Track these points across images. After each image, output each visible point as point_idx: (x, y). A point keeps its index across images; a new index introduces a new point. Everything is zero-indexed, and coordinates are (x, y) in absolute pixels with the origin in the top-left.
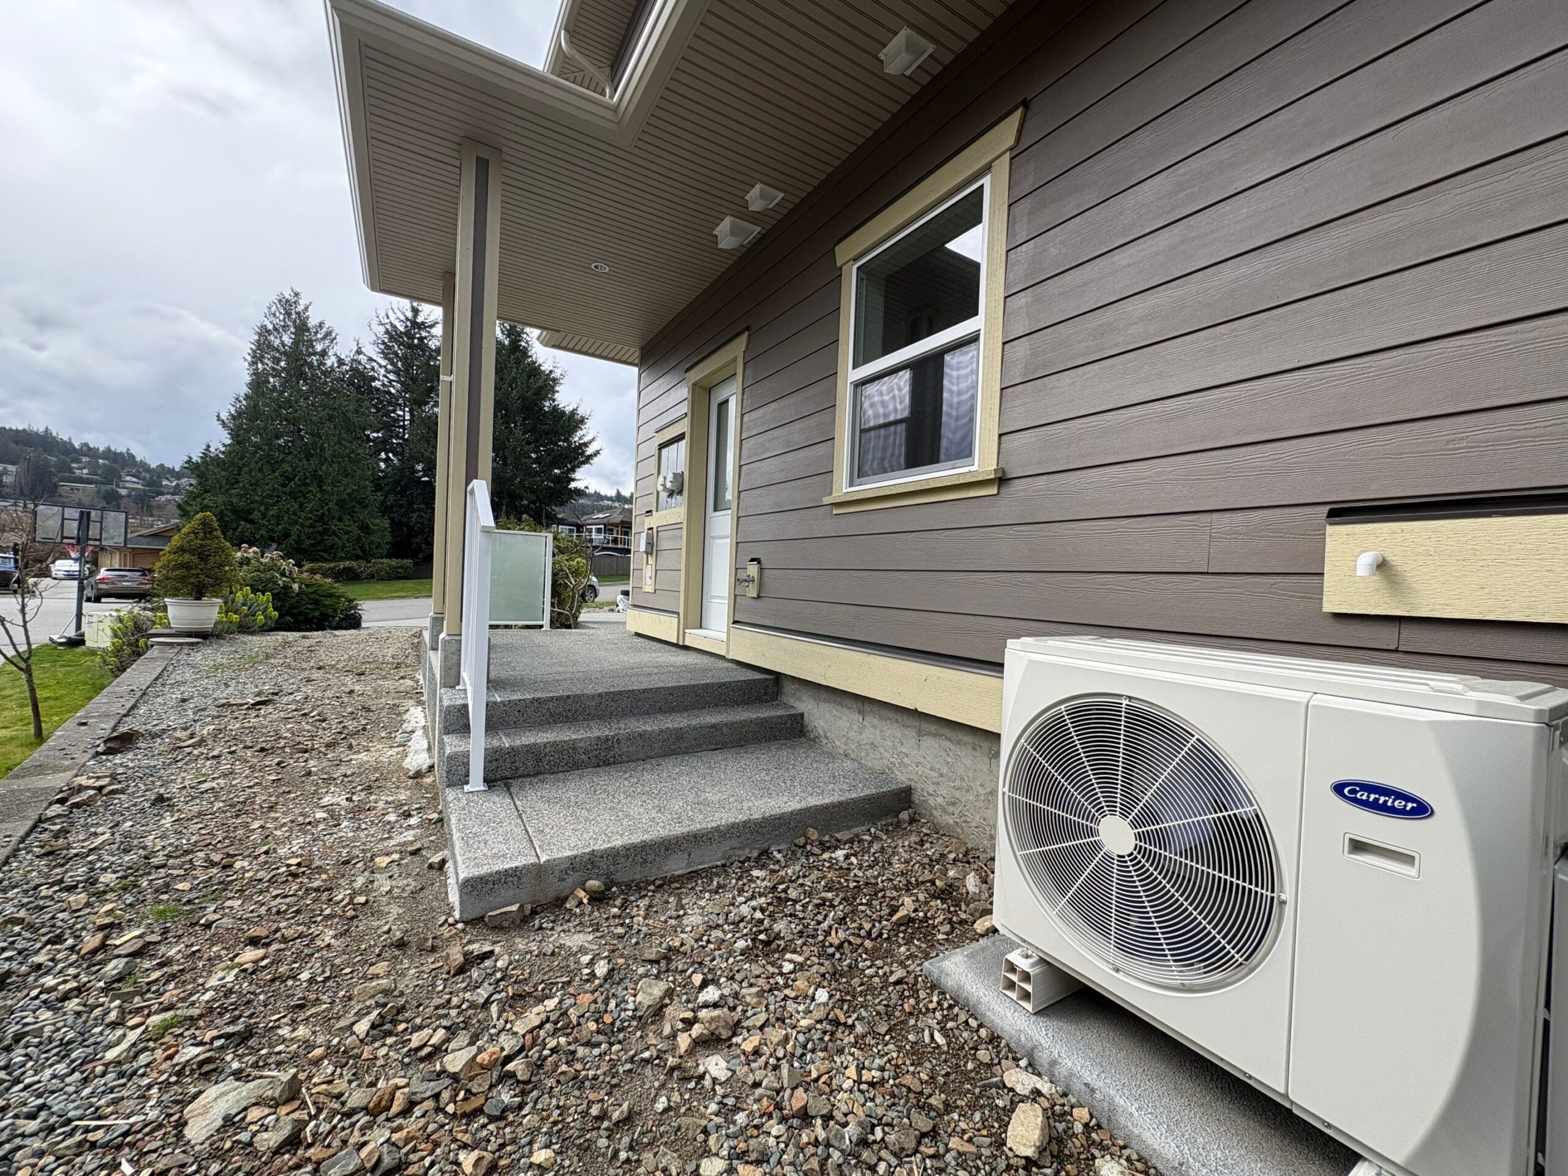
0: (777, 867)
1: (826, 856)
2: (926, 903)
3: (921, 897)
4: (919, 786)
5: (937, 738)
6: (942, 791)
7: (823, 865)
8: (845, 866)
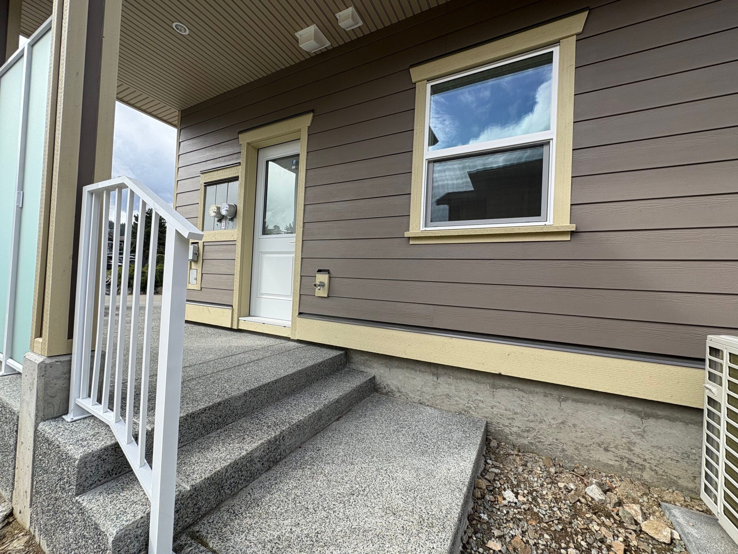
4: (494, 421)
5: (511, 390)
6: (516, 423)
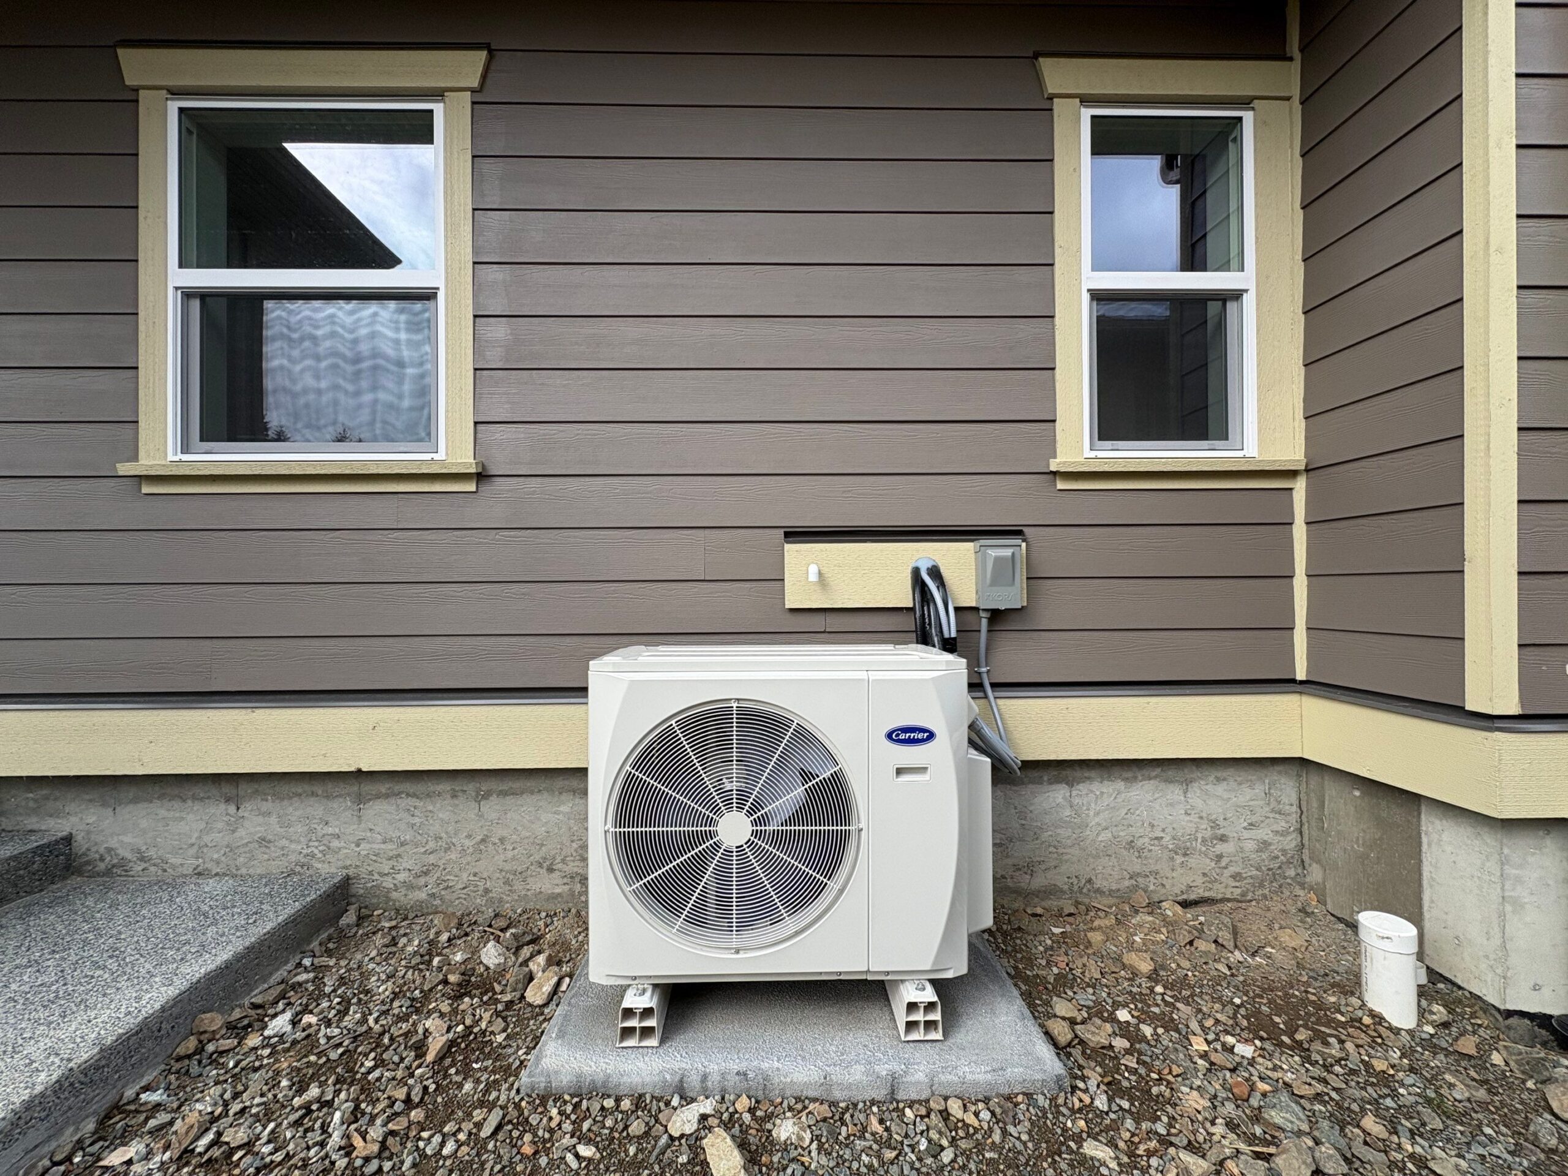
0: (162, 1118)
1: (253, 1040)
2: (455, 1011)
3: (445, 1007)
4: (363, 871)
5: (392, 800)
6: (406, 864)
7: (259, 1058)
8: (299, 1035)
